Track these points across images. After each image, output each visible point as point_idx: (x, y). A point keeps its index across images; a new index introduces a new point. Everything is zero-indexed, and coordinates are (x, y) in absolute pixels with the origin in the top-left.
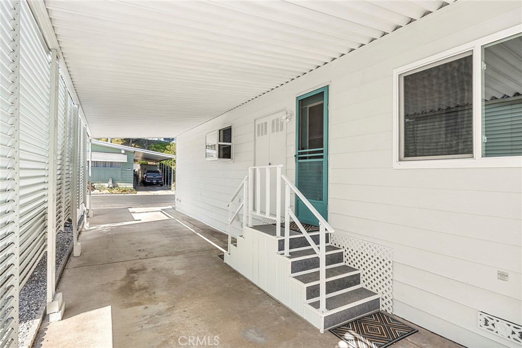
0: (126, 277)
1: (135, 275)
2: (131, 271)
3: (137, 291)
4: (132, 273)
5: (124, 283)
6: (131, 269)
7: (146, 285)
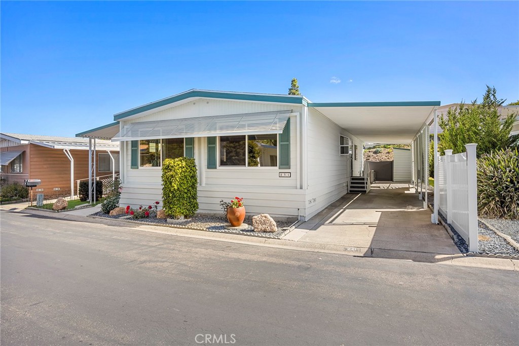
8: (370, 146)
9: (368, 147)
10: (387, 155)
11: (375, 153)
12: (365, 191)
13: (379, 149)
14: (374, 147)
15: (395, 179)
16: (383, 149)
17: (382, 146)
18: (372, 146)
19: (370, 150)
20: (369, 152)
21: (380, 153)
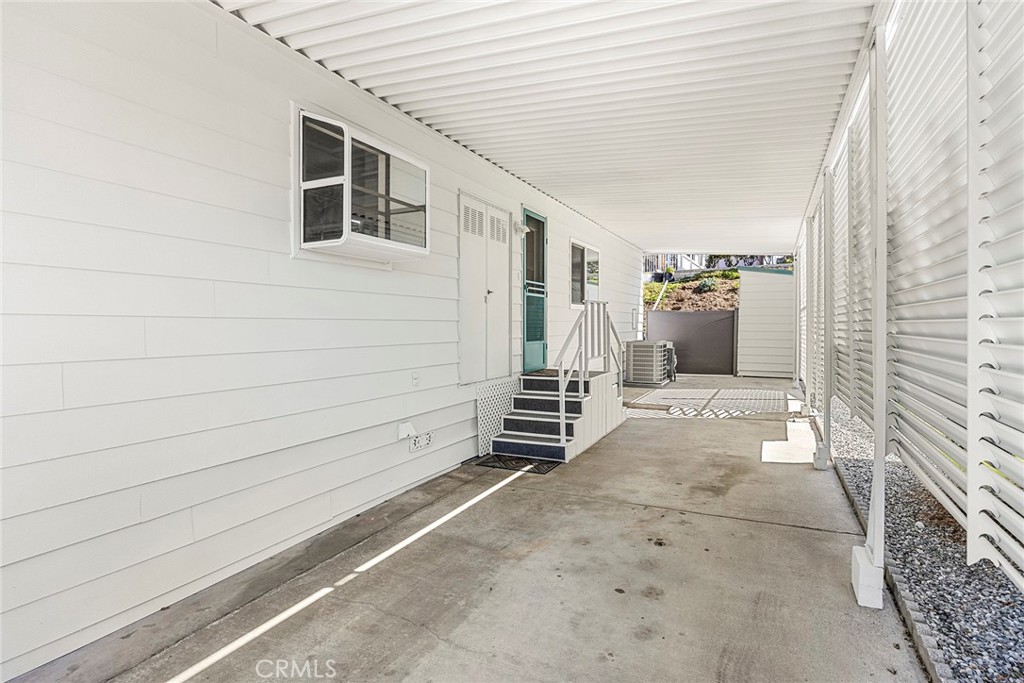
0: (733, 485)
1: (717, 484)
2: (717, 491)
3: (726, 466)
4: (719, 488)
5: (739, 477)
6: (718, 495)
7: (709, 469)
8: (688, 275)
9: (682, 275)
10: (728, 296)
11: (698, 291)
12: (560, 453)
13: (709, 282)
14: (697, 277)
15: (743, 364)
16: (719, 280)
17: (717, 273)
18: (692, 274)
19: (687, 285)
20: (684, 288)
21: (710, 290)
